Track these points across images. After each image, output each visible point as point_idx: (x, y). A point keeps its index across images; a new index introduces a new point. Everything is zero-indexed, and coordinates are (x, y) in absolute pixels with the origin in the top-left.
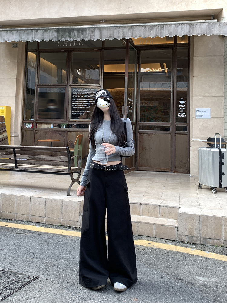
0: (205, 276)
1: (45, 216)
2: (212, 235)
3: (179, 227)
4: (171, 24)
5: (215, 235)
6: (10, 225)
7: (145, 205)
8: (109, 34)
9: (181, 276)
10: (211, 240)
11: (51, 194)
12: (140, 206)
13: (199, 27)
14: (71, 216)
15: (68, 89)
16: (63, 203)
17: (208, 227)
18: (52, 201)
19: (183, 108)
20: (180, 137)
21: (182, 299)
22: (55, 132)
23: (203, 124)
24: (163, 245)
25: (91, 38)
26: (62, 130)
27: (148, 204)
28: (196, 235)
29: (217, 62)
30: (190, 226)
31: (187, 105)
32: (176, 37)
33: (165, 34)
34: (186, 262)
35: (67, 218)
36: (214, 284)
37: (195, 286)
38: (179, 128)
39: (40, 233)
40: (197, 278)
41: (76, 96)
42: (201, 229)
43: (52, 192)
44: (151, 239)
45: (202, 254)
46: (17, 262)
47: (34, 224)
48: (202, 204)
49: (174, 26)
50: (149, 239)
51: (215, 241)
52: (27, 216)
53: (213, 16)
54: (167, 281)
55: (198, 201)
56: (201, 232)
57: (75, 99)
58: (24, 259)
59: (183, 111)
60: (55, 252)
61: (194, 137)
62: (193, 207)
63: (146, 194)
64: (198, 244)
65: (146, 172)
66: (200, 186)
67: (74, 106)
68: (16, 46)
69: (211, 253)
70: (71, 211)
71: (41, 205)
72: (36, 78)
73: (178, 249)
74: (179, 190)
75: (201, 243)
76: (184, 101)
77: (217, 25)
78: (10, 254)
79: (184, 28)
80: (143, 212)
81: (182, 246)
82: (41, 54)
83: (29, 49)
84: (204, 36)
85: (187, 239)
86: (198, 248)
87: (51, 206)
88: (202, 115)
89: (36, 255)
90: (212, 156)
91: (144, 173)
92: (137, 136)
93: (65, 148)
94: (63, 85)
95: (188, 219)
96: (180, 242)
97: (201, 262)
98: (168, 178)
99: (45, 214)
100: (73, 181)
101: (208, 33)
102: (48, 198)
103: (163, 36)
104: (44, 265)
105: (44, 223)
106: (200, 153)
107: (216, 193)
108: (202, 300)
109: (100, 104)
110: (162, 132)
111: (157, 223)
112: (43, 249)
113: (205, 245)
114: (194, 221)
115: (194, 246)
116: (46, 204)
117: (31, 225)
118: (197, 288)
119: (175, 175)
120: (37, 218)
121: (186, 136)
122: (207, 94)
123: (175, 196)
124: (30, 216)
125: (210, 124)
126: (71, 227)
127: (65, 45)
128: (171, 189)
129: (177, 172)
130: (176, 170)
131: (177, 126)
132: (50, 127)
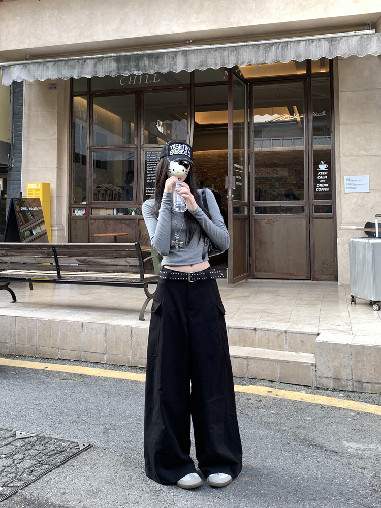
0: (358, 442)
1: (105, 352)
2: (372, 376)
3: (318, 364)
4: (299, 41)
5: (377, 376)
6: (52, 367)
7: (262, 332)
8: (199, 61)
9: (319, 441)
10: (369, 385)
11: (115, 318)
12: (254, 333)
13: (345, 44)
15: (139, 153)
16: (133, 331)
17: (365, 364)
18: (116, 328)
19: (324, 175)
20: (320, 224)
21: (319, 476)
22: (119, 221)
23: (357, 201)
24: (292, 394)
25: (171, 69)
26: (131, 218)
27: (268, 330)
28: (345, 377)
29: (378, 99)
30: (336, 363)
31: (330, 171)
32: (308, 63)
33: (290, 57)
34: (329, 419)
35: (139, 354)
36: (373, 453)
37: (341, 456)
38: (318, 209)
39: (97, 379)
40: (345, 445)
41: (153, 163)
42: (353, 367)
43: (116, 315)
44: (273, 385)
45: (355, 406)
46: (60, 422)
47: (89, 365)
48: (355, 328)
49: (305, 44)
50: (270, 384)
51: (377, 385)
52: (78, 352)
53: (368, 24)
54: (297, 449)
55: (349, 324)
56: (354, 372)
57: (153, 168)
58: (70, 418)
59: (324, 181)
60: (120, 407)
61: (342, 222)
62: (341, 333)
63: (265, 315)
64: (349, 391)
65: (266, 281)
66: (353, 300)
67: (150, 180)
68: (55, 88)
69: (370, 406)
70: (145, 343)
71: (99, 335)
72: (88, 137)
73: (316, 399)
74: (319, 307)
75: (354, 390)
76: (326, 165)
77: (375, 38)
78: (49, 411)
79: (320, 46)
80: (258, 342)
81: (323, 395)
82: (95, 99)
83: (75, 90)
84: (353, 58)
85: (331, 384)
86: (348, 398)
87: (115, 336)
88: (355, 187)
89: (90, 413)
90: (371, 252)
91: (264, 283)
92: (252, 224)
93: (134, 244)
94: (131, 146)
95: (332, 351)
96: (321, 389)
97: (353, 419)
98: (302, 289)
99: (106, 348)
100: (148, 297)
101: (360, 53)
102: (110, 323)
103: (287, 61)
104: (102, 428)
105: (104, 362)
106: (352, 247)
107: (379, 310)
108: (353, 478)
109: (174, 170)
110: (292, 216)
111: (282, 358)
112: (101, 402)
113: (361, 393)
114: (342, 355)
115: (343, 395)
116: (106, 334)
117: (84, 366)
118: (345, 459)
119: (314, 284)
120: (94, 354)
121: (330, 221)
122: (362, 153)
123: (311, 317)
124: (82, 353)
125: (368, 200)
127: (132, 82)
128: (307, 306)
129: (318, 279)
130: (316, 276)
131: (315, 206)
132: (112, 214)
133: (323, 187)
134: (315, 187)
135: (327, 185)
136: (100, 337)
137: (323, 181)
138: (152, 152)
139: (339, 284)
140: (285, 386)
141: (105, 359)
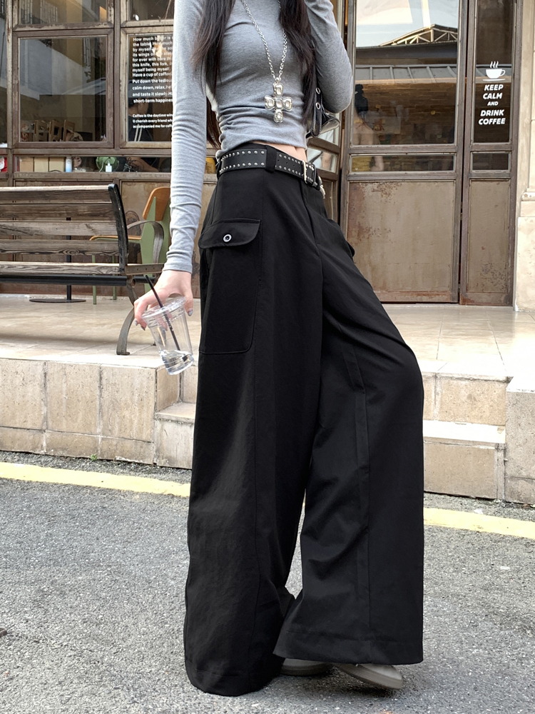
1: (44, 428)
3: (509, 447)
14: (131, 421)
15: (117, 40)
16: (105, 375)
18: (68, 370)
19: (496, 92)
20: (483, 192)
26: (103, 177)
35: (117, 429)
39: (25, 486)
47: (9, 458)
57: (142, 73)
61: (531, 184)
67: (138, 98)
70: (129, 402)
71: (30, 388)
87: (64, 389)
92: (345, 193)
93: (105, 187)
94: (101, 26)
96: (515, 506)
99: (46, 419)
102: (54, 360)
105: (42, 452)
110: (427, 175)
112: (32, 534)
116: (45, 384)
120: (19, 433)
121: (503, 187)
126: (130, 463)
129: (473, 301)
130: (470, 295)
131: (474, 155)
132: (62, 170)
133: (492, 117)
134: (478, 117)
135: (501, 112)
136: (34, 391)
137: (493, 104)
138: (142, 37)
139: (517, 309)
140: (435, 501)
141: (44, 444)
